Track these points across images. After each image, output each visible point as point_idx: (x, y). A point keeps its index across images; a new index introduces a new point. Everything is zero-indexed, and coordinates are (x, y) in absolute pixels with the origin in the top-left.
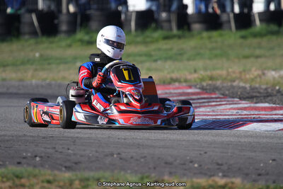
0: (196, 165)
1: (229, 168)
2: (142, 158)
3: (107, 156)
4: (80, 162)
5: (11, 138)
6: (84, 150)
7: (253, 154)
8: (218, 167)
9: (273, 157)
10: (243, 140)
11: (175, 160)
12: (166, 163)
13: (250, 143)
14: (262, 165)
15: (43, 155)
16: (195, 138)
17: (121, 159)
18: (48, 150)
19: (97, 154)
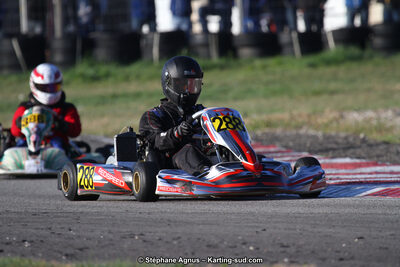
0: (251, 248)
1: (298, 252)
3: (124, 238)
4: (87, 248)
7: (332, 230)
8: (282, 249)
9: (360, 234)
11: (222, 242)
13: (326, 215)
14: (344, 245)
16: (249, 210)
17: (144, 241)
18: (41, 232)
19: (111, 236)
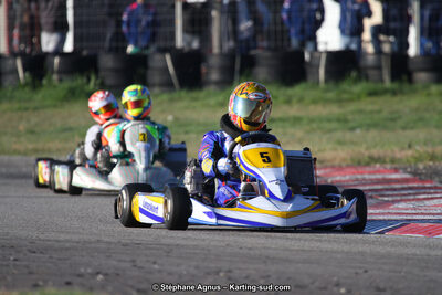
0: (343, 291)
2: (263, 277)
3: (208, 274)
6: (178, 265)
8: (376, 293)
10: (433, 253)
12: (297, 286)
15: (110, 272)
17: (229, 279)
18: (122, 264)
19: (195, 272)
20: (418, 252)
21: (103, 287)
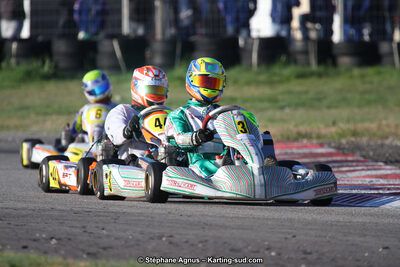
0: (273, 254)
1: (318, 259)
2: (201, 242)
3: (152, 238)
4: (111, 248)
5: (30, 212)
6: (125, 231)
7: (362, 239)
8: (304, 256)
9: (386, 244)
10: (355, 220)
11: (247, 247)
12: (232, 250)
13: (364, 224)
14: (366, 254)
15: (63, 237)
16: (290, 216)
17: (171, 243)
18: (74, 230)
19: (140, 237)
20: (341, 219)
21: (56, 251)
